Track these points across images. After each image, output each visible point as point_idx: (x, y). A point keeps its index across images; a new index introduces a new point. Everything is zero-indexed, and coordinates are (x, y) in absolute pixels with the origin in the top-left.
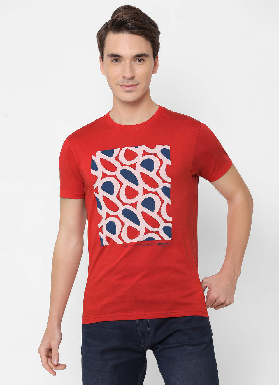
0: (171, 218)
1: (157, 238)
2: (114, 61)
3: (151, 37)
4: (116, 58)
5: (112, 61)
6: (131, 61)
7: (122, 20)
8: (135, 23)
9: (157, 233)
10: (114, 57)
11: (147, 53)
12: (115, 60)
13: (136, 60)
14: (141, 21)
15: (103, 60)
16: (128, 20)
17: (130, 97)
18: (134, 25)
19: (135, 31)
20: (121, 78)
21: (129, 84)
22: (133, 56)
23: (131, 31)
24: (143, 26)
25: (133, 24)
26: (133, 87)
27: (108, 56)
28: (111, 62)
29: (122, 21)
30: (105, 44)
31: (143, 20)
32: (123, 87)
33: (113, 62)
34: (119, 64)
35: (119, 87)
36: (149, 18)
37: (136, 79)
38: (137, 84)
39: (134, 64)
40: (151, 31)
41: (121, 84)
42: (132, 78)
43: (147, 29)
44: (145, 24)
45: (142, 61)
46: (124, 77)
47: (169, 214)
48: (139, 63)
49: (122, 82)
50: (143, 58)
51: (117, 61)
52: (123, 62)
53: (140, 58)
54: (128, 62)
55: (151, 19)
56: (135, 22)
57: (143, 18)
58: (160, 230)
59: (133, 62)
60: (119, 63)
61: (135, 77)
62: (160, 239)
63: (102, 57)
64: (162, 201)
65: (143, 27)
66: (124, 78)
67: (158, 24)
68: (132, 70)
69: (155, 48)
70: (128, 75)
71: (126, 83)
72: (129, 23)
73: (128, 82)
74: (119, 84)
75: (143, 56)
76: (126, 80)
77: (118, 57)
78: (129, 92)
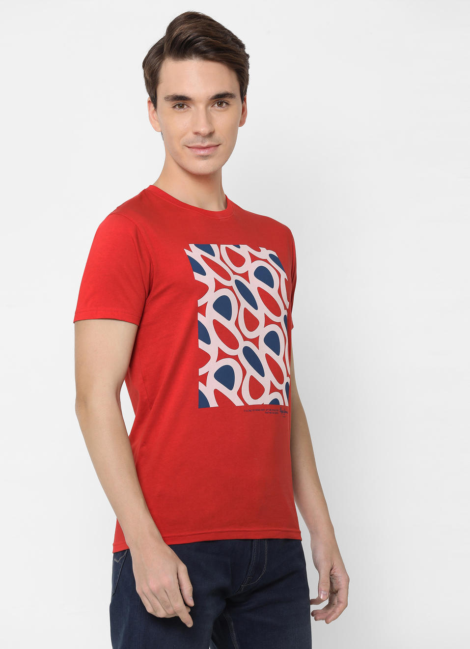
2: (177, 107)
4: (181, 102)
5: (174, 107)
6: (207, 106)
7: (188, 38)
8: (211, 42)
9: (282, 392)
10: (178, 100)
11: (232, 92)
12: (179, 105)
13: (215, 104)
14: (221, 38)
15: (155, 106)
16: (197, 37)
17: (206, 166)
18: (210, 46)
19: (211, 56)
20: (190, 135)
21: (206, 145)
22: (211, 97)
23: (203, 55)
24: (224, 46)
25: (207, 44)
26: (211, 149)
27: (167, 98)
28: (172, 109)
30: (159, 80)
31: (222, 36)
32: (194, 150)
33: (175, 109)
34: (185, 112)
35: (187, 148)
36: (229, 33)
37: (217, 135)
38: (217, 144)
39: (211, 110)
40: (237, 54)
41: (190, 145)
42: (211, 135)
43: (230, 50)
44: (226, 42)
45: (224, 104)
46: (196, 133)
48: (219, 108)
49: (192, 142)
50: (227, 99)
51: (181, 106)
52: (193, 108)
53: (220, 99)
54: (201, 107)
55: (232, 34)
56: (211, 39)
57: (222, 32)
58: (284, 387)
59: (209, 108)
60: (186, 110)
61: (214, 133)
62: (283, 403)
63: (154, 100)
64: (285, 340)
66: (195, 136)
67: (244, 42)
68: (209, 120)
69: (243, 81)
70: (204, 129)
71: (199, 144)
72: (199, 43)
73: (202, 142)
74: (186, 145)
75: (227, 97)
76: (200, 138)
77: (184, 100)
78: (204, 157)
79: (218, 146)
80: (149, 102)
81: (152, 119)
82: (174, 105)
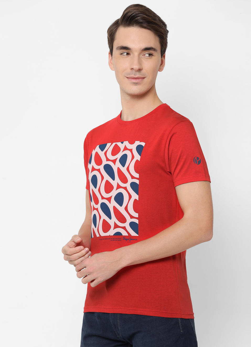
0: (138, 214)
1: (124, 233)
3: (160, 32)
8: (145, 17)
9: (124, 228)
10: (124, 49)
11: (155, 48)
13: (145, 54)
15: (112, 55)
16: (139, 14)
17: (136, 89)
18: (145, 19)
19: (145, 26)
20: (129, 70)
21: (136, 77)
22: (142, 49)
23: (141, 25)
25: (143, 18)
27: (117, 49)
28: (120, 55)
29: (132, 15)
30: (115, 38)
31: (153, 16)
32: (130, 79)
33: (122, 55)
34: (127, 57)
35: (126, 78)
37: (143, 71)
39: (142, 57)
41: (128, 76)
42: (140, 70)
43: (156, 24)
44: (155, 20)
46: (132, 69)
47: (135, 210)
49: (129, 74)
52: (132, 54)
53: (148, 51)
54: (136, 54)
58: (127, 225)
61: (142, 70)
62: (127, 235)
64: (130, 197)
65: (153, 22)
68: (140, 62)
70: (136, 67)
71: (133, 76)
72: (138, 18)
73: (135, 75)
74: (126, 76)
75: (151, 50)
76: (134, 72)
77: (126, 49)
78: (136, 84)
79: (144, 78)
80: (109, 53)
81: (110, 63)
82: (121, 53)
